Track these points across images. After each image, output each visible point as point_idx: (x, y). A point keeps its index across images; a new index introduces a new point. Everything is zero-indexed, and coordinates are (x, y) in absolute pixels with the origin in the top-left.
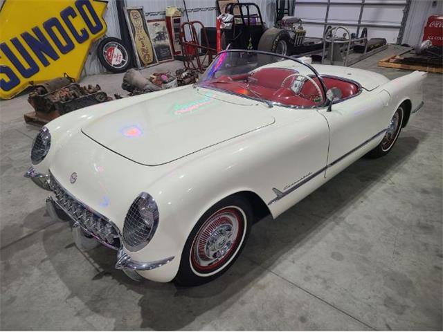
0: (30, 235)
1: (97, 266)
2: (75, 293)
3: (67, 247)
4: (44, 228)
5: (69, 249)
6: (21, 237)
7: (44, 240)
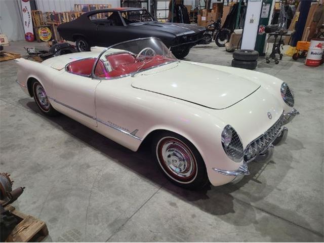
0: (263, 210)
1: (265, 165)
2: (289, 167)
3: (260, 183)
4: (249, 204)
5: (261, 181)
6: (267, 215)
7: (261, 198)
